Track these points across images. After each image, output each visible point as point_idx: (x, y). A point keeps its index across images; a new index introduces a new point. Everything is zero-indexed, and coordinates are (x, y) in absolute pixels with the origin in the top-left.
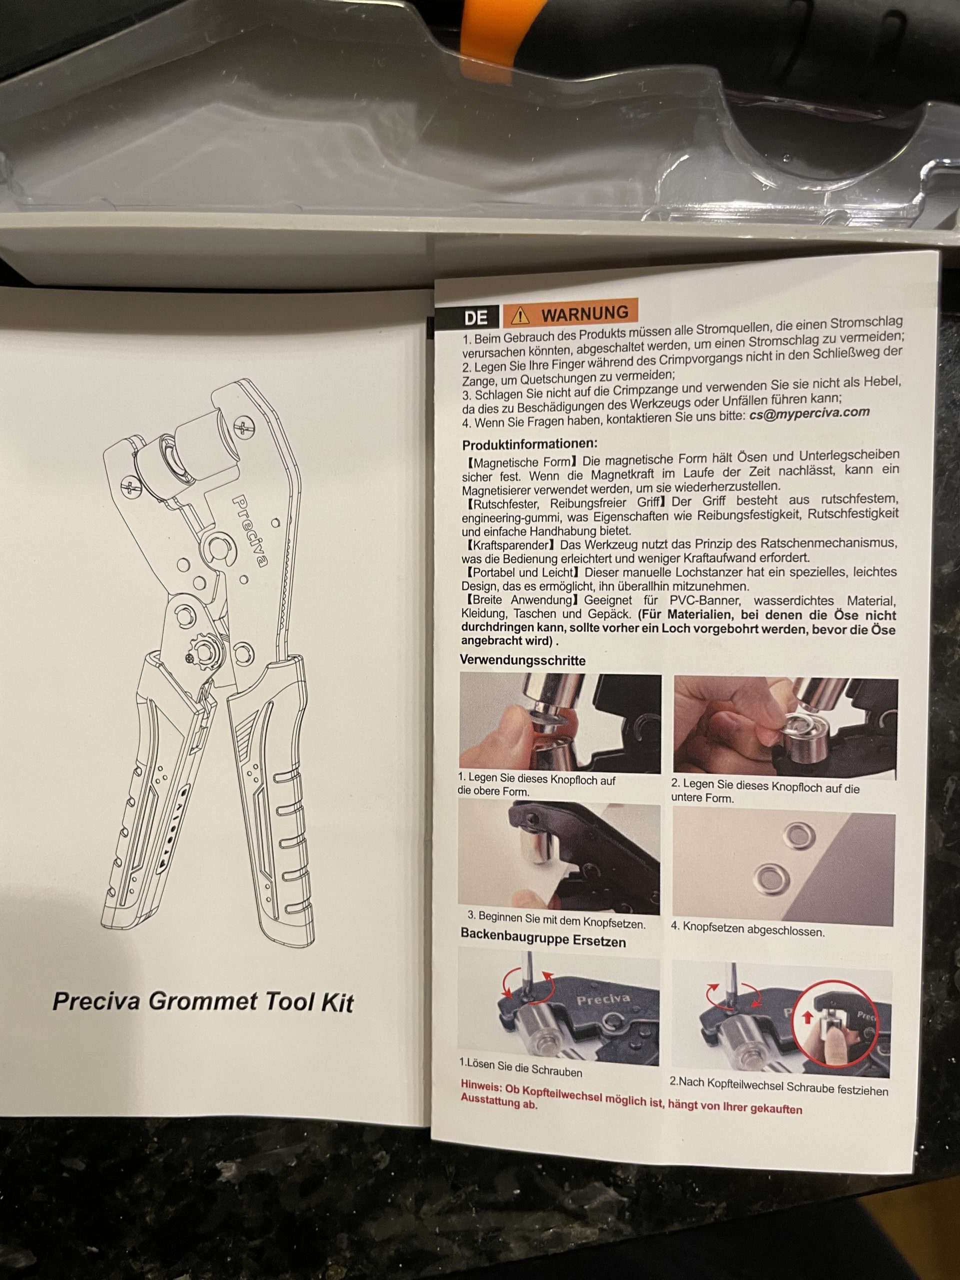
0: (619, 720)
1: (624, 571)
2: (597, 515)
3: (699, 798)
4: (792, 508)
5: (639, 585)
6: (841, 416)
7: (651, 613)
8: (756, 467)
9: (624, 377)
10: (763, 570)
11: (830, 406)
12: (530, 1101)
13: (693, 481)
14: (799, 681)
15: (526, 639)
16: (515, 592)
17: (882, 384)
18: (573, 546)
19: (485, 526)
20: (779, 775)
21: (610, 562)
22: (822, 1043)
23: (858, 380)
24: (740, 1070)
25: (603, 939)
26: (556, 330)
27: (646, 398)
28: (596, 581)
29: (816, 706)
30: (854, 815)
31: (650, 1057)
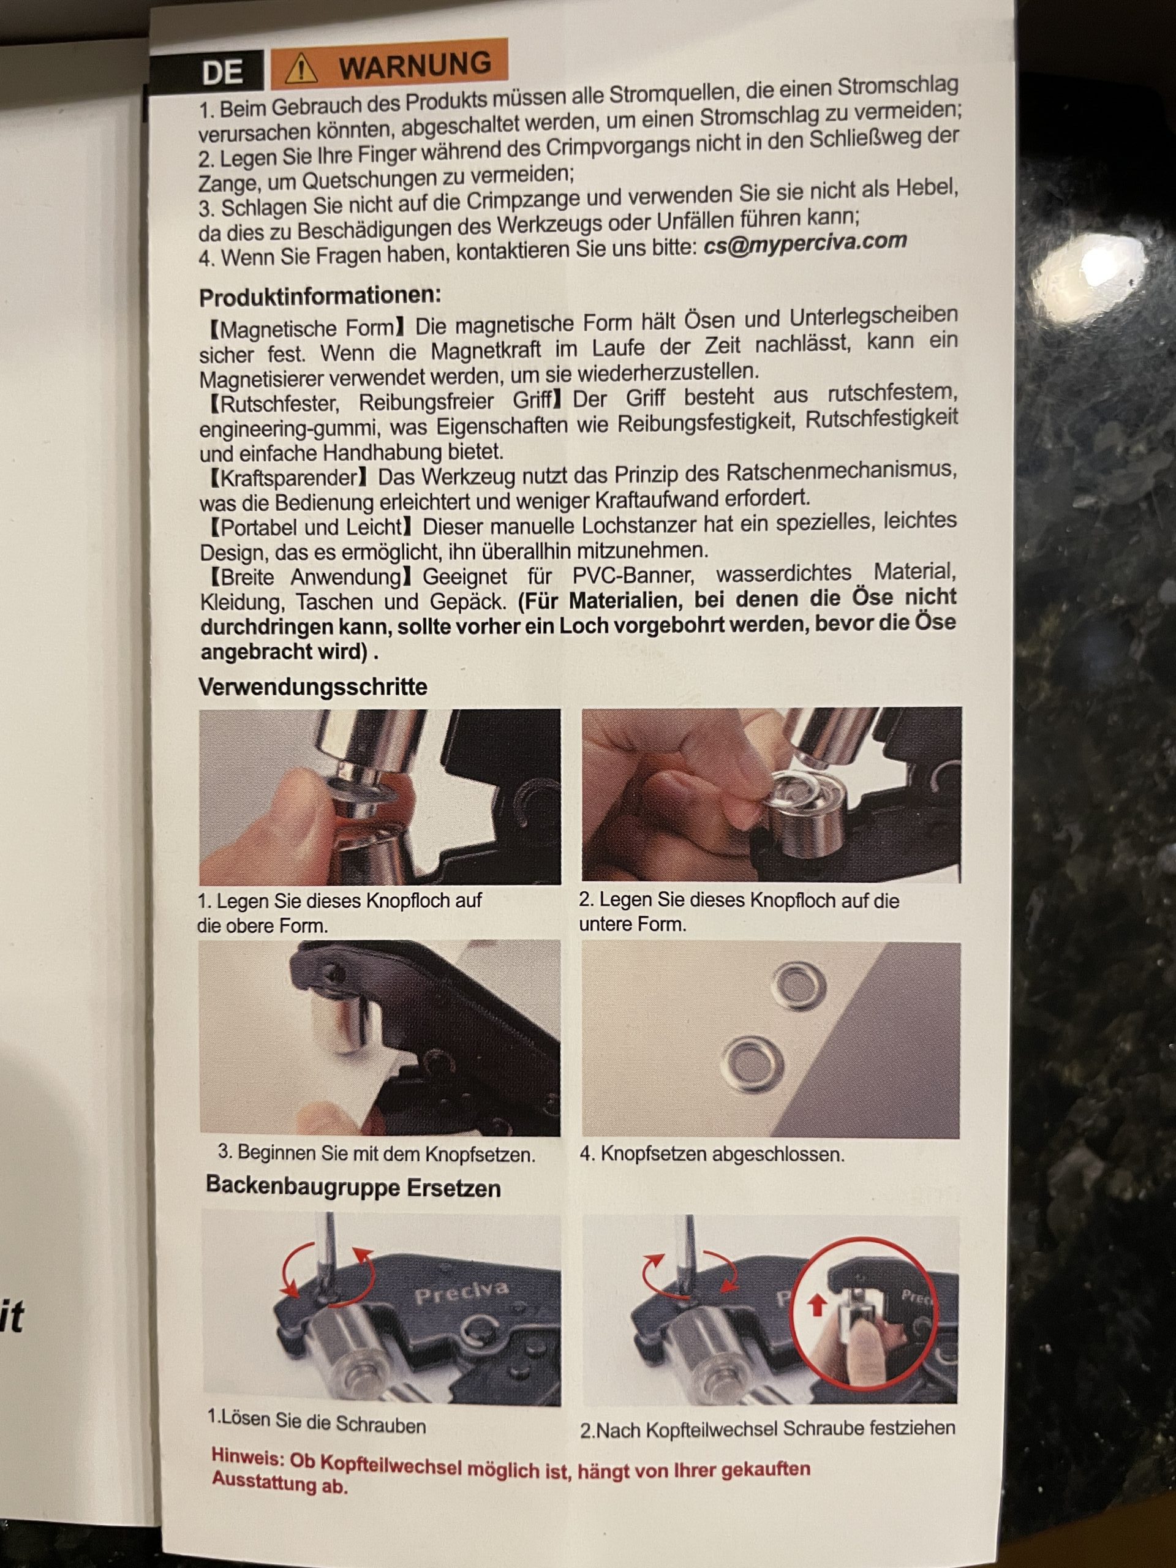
0: (487, 792)
1: (493, 524)
2: (442, 422)
3: (627, 925)
4: (778, 410)
5: (519, 549)
6: (859, 247)
7: (540, 599)
8: (716, 338)
9: (486, 176)
10: (730, 520)
11: (840, 230)
12: (334, 1481)
13: (609, 363)
14: (795, 713)
15: (320, 649)
16: (298, 564)
17: (927, 193)
18: (403, 478)
19: (241, 442)
20: (762, 879)
21: (468, 508)
22: (842, 1348)
23: (887, 185)
24: (703, 1404)
25: (459, 1185)
26: (365, 93)
27: (525, 214)
28: (443, 542)
29: (824, 757)
30: (890, 946)
31: (544, 1392)
